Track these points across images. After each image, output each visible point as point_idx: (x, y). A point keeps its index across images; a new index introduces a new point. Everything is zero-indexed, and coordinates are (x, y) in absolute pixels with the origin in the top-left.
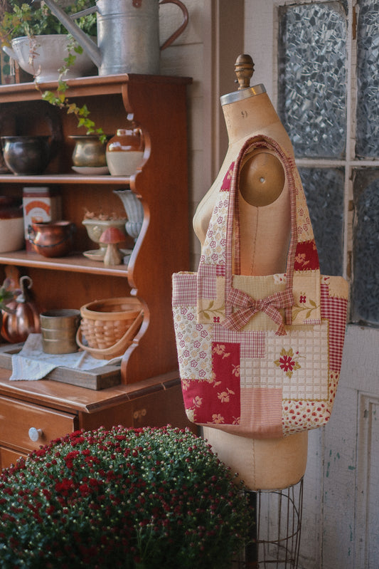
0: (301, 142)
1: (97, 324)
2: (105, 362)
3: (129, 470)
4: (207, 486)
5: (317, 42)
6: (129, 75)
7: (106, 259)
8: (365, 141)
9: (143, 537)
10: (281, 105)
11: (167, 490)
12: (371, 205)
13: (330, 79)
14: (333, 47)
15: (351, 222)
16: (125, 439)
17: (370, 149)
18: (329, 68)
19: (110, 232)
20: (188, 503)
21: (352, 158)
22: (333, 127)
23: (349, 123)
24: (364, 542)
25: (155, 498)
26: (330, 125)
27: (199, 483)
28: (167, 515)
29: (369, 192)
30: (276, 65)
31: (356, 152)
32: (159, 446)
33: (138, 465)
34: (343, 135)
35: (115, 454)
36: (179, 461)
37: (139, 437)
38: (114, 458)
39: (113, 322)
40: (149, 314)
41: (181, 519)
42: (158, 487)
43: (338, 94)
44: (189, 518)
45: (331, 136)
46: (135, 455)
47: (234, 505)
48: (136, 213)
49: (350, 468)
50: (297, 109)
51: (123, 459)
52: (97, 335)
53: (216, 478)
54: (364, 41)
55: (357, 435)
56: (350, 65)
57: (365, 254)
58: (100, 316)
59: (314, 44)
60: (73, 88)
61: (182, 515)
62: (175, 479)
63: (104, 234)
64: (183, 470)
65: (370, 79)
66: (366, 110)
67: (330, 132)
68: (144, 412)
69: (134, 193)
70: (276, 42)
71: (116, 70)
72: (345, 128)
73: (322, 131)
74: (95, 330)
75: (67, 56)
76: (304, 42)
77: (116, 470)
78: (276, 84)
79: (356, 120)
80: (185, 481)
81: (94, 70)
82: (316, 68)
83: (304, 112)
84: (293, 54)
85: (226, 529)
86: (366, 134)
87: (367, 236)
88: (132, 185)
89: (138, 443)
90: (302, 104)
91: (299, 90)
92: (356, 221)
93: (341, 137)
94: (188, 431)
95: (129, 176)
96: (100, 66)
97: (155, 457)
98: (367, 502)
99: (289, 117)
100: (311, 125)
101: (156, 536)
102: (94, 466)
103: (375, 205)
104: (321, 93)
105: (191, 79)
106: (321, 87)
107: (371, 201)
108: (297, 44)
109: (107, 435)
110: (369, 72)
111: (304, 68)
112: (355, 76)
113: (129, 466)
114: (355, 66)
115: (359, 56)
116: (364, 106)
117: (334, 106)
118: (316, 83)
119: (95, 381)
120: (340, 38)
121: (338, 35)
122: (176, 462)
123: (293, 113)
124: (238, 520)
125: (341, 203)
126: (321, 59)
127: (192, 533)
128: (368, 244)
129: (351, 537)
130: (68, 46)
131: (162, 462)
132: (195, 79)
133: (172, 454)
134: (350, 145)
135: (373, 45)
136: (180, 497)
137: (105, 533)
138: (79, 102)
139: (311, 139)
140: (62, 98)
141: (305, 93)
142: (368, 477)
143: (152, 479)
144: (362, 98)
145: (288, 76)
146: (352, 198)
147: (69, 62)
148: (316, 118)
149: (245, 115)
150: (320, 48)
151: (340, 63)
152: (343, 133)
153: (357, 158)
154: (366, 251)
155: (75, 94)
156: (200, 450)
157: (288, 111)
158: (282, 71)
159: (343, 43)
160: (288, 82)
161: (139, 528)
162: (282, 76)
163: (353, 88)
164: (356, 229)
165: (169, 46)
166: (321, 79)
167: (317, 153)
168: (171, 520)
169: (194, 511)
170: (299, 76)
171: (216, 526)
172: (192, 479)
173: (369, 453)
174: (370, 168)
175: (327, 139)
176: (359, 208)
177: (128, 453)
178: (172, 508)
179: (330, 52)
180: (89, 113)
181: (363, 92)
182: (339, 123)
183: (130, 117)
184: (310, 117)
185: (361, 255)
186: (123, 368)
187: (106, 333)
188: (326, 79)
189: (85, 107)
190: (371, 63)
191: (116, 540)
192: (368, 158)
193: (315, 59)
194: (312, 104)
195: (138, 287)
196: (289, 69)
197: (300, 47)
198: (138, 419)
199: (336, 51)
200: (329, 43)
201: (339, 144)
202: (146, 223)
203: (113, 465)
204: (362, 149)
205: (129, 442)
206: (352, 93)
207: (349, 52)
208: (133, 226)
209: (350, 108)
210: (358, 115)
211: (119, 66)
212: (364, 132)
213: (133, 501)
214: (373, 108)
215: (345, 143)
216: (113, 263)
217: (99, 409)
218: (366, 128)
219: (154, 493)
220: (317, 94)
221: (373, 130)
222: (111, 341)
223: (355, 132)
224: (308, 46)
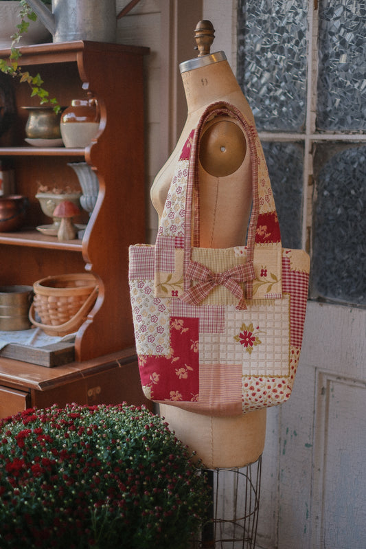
0: (260, 115)
1: (50, 299)
2: (58, 339)
3: (83, 449)
4: (164, 465)
5: (278, 12)
6: (84, 41)
7: (60, 233)
8: (326, 114)
9: (98, 518)
10: (240, 78)
11: (123, 469)
12: (331, 180)
13: (290, 51)
14: (293, 17)
15: (310, 197)
16: (79, 417)
17: (331, 122)
18: (289, 40)
19: (64, 206)
20: (145, 483)
21: (312, 132)
22: (293, 100)
23: (309, 96)
24: (320, 519)
25: (110, 477)
26: (290, 98)
27: (156, 462)
28: (123, 495)
29: (329, 167)
30: (236, 36)
31: (317, 126)
32: (114, 424)
33: (92, 444)
34: (303, 109)
35: (68, 432)
36: (136, 440)
37: (93, 415)
38: (67, 436)
39: (67, 297)
40: (103, 290)
41: (138, 500)
42: (114, 466)
43: (298, 66)
44: (146, 498)
45: (291, 109)
46: (90, 434)
47: (192, 484)
48: (91, 187)
49: (307, 445)
50: (257, 82)
51: (78, 438)
52: (50, 311)
53: (174, 457)
54: (325, 12)
55: (314, 412)
56: (311, 37)
57: (324, 230)
58: (53, 291)
59: (274, 15)
60: (26, 55)
61: (138, 495)
62: (131, 458)
63: (58, 208)
64: (139, 449)
65: (331, 50)
66: (327, 82)
67: (289, 105)
68: (98, 390)
69: (89, 165)
70: (236, 14)
71: (72, 38)
72: (305, 100)
73: (282, 104)
74: (49, 306)
75: (20, 23)
76: (265, 13)
77: (70, 449)
78: (235, 55)
79: (316, 93)
80: (141, 459)
81: (49, 38)
82: (276, 39)
83: (264, 85)
84: (253, 25)
85: (184, 509)
86: (327, 107)
87: (327, 211)
88: (87, 157)
89: (93, 421)
90: (261, 76)
91: (258, 62)
92: (316, 195)
93: (301, 110)
94: (144, 408)
95: (84, 148)
96: (55, 33)
97: (110, 435)
98: (324, 477)
99: (248, 91)
100: (270, 98)
101: (111, 518)
102: (47, 445)
103: (334, 180)
104: (282, 65)
105: (149, 49)
106: (281, 58)
107: (331, 176)
108: (257, 15)
109: (61, 413)
110: (331, 44)
111: (264, 40)
112: (316, 48)
113: (83, 444)
114: (316, 38)
115: (320, 28)
116: (325, 79)
117: (294, 78)
118: (276, 55)
119: (48, 358)
120: (302, 8)
121: (299, 5)
122: (132, 440)
123: (253, 85)
124: (195, 499)
125: (301, 178)
126: (282, 30)
127: (148, 514)
128: (328, 219)
129: (307, 515)
130: (21, 12)
131: (118, 441)
132: (152, 49)
133: (128, 432)
134: (311, 118)
135: (334, 16)
136: (137, 476)
137: (58, 515)
138: (33, 70)
139: (271, 112)
140: (15, 65)
141: (265, 65)
142: (325, 455)
143: (107, 458)
144: (323, 70)
145: (248, 47)
146: (312, 172)
147: (22, 29)
148: (276, 90)
149: (205, 83)
150: (280, 18)
151: (301, 34)
152: (304, 105)
153: (318, 131)
154: (325, 226)
155: (28, 62)
156: (156, 428)
157: (247, 83)
158: (242, 43)
159: (305, 14)
160: (247, 53)
161: (93, 509)
162: (242, 48)
163: (314, 60)
164: (315, 205)
165: (125, 15)
166: (281, 51)
167: (276, 126)
168: (128, 500)
169: (151, 491)
170: (258, 48)
171: (174, 506)
172: (149, 458)
173: (326, 430)
174: (330, 142)
175: (286, 112)
176: (319, 181)
177: (82, 431)
178: (128, 487)
179: (290, 23)
180: (42, 82)
181: (324, 64)
182: (299, 96)
183: (85, 86)
184: (269, 90)
185: (320, 230)
186: (77, 345)
187: (60, 309)
188: (286, 51)
189: (39, 76)
190: (332, 34)
191: (69, 522)
192: (328, 131)
193: (275, 30)
194: (272, 76)
195: (92, 262)
196: (248, 41)
197: (259, 18)
198: (92, 396)
199: (297, 22)
200: (290, 14)
201: (300, 118)
202: (101, 196)
203: (67, 444)
204: (322, 123)
205: (83, 421)
206: (313, 65)
207: (311, 22)
208: (88, 199)
209: (311, 80)
210: (318, 88)
211: (74, 33)
212: (325, 105)
213: (87, 482)
214: (334, 80)
215: (305, 116)
216: (67, 235)
217: (53, 386)
218: (327, 102)
219: (109, 472)
220: (277, 66)
221: (333, 103)
222: (64, 318)
223: (315, 105)
224: (269, 17)
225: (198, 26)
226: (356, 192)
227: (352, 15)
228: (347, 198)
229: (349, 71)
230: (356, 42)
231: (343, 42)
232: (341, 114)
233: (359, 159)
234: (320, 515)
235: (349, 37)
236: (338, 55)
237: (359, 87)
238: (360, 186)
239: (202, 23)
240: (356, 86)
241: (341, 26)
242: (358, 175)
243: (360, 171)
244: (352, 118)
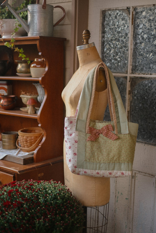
0: (110, 66)
1: (24, 138)
2: (27, 153)
3: (34, 198)
4: (66, 205)
5: (117, 25)
6: (40, 36)
7: (29, 111)
8: (136, 66)
9: (38, 225)
10: (102, 51)
11: (49, 206)
12: (137, 93)
13: (122, 41)
14: (124, 28)
15: (129, 99)
16: (33, 185)
17: (138, 70)
18: (122, 36)
19: (31, 100)
20: (57, 212)
21: (130, 73)
22: (123, 60)
23: (129, 59)
24: (131, 229)
25: (44, 209)
27: (63, 204)
28: (49, 216)
29: (137, 87)
30: (101, 34)
31: (132, 71)
32: (47, 188)
33: (38, 196)
34: (127, 64)
35: (28, 191)
36: (55, 195)
37: (39, 184)
38: (28, 192)
39: (31, 137)
40: (46, 134)
41: (54, 218)
42: (46, 205)
43: (125, 47)
44: (58, 218)
45: (122, 64)
46: (37, 192)
47: (77, 213)
48: (42, 93)
49: (126, 199)
50: (109, 53)
51: (32, 193)
52: (25, 142)
53: (70, 202)
54: (136, 26)
55: (129, 185)
56: (130, 35)
57: (134, 112)
58: (26, 134)
59: (116, 26)
60: (17, 41)
61: (55, 216)
62: (52, 202)
63: (28, 101)
64: (56, 198)
65: (138, 41)
66: (136, 54)
67: (122, 62)
68: (43, 174)
69: (41, 85)
70: (101, 25)
71: (35, 34)
72: (127, 60)
73: (119, 62)
74: (24, 140)
75: (15, 28)
76: (112, 25)
77: (29, 198)
78: (100, 42)
79: (132, 58)
80: (57, 203)
81: (26, 34)
82: (117, 36)
83: (112, 54)
84: (108, 30)
85: (73, 222)
86: (136, 63)
87: (135, 105)
88: (40, 82)
89: (38, 187)
90: (111, 50)
91: (110, 45)
92: (131, 99)
93: (126, 64)
94: (59, 182)
95: (39, 78)
96: (29, 32)
97: (45, 193)
98: (133, 213)
99: (106, 56)
100: (114, 59)
101: (44, 225)
102: (19, 196)
103: (139, 92)
105: (66, 39)
106: (119, 44)
107: (138, 91)
108: (109, 26)
109: (26, 183)
110: (138, 39)
111: (112, 36)
112: (132, 40)
113: (34, 196)
114: (132, 36)
115: (134, 32)
116: (136, 52)
117: (124, 52)
118: (117, 42)
119: (22, 161)
120: (127, 24)
121: (126, 23)
122: (53, 195)
123: (107, 54)
124: (78, 219)
125: (125, 91)
126: (119, 32)
127: (58, 224)
128: (136, 108)
129: (126, 227)
130: (16, 24)
131: (47, 195)
132: (67, 39)
133: (52, 192)
134: (130, 68)
135: (140, 28)
136: (54, 209)
137: (22, 223)
138: (20, 47)
139: (114, 65)
140: (13, 45)
141: (112, 46)
142: (133, 203)
143: (43, 202)
144: (135, 49)
145: (106, 39)
146: (130, 89)
147: (16, 31)
148: (116, 56)
149: (88, 55)
150: (119, 28)
151: (126, 34)
152: (127, 63)
153: (132, 73)
154: (135, 111)
155: (18, 44)
156: (63, 190)
157: (105, 53)
158: (103, 37)
159: (128, 26)
160: (105, 41)
161: (36, 221)
162: (103, 39)
163: (131, 45)
164: (131, 102)
165: (57, 25)
166: (119, 41)
167: (116, 70)
168: (50, 218)
169: (60, 215)
170: (110, 39)
171: (69, 221)
172: (60, 202)
173: (134, 193)
174: (137, 77)
175: (120, 65)
176: (132, 94)
177: (34, 191)
178: (51, 213)
179: (122, 30)
180: (23, 51)
181: (135, 47)
182: (125, 59)
183: (40, 54)
184: (114, 56)
185: (133, 113)
186: (34, 156)
187: (28, 142)
188: (120, 41)
189: (22, 49)
190: (139, 35)
191: (27, 226)
192: (136, 73)
193: (116, 32)
194: (115, 50)
195: (41, 123)
196: (106, 36)
197: (110, 27)
198: (40, 177)
199: (125, 29)
200: (122, 26)
201: (125, 67)
202: (45, 97)
203: (27, 196)
204: (134, 70)
205: (34, 186)
206: (131, 47)
207: (130, 30)
208: (41, 98)
209: (130, 53)
210: (133, 56)
211: (36, 33)
212: (135, 62)
213: (35, 211)
214: (139, 53)
215: (127, 67)
216: (32, 113)
217: (24, 172)
218: (136, 61)
219: (43, 207)
220: (117, 46)
221: (139, 62)
222: (30, 145)
223: (132, 63)
224: (114, 27)
225: (84, 32)
226: (147, 97)
227: (146, 27)
228: (143, 100)
229: (145, 50)
230: (148, 38)
231: (143, 38)
232: (142, 67)
233: (148, 84)
234: (131, 227)
235: (145, 36)
236: (141, 43)
237: (149, 56)
238: (149, 95)
239: (85, 31)
240: (148, 55)
241: (142, 32)
242: (148, 90)
243: (149, 89)
244: (146, 68)
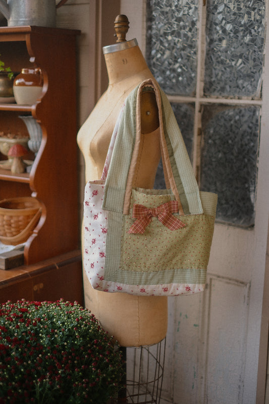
0: (162, 82)
1: (5, 218)
2: (11, 248)
3: (29, 336)
4: (90, 348)
5: (176, 6)
6: (31, 26)
7: (13, 169)
8: (211, 84)
9: (41, 389)
10: (148, 54)
12: (214, 132)
13: (185, 35)
14: (188, 11)
15: (199, 144)
16: (27, 311)
17: (215, 90)
18: (184, 27)
19: (16, 148)
21: (200, 96)
22: (187, 72)
23: (199, 70)
24: (204, 380)
25: (50, 358)
26: (185, 71)
27: (84, 346)
28: (60, 372)
29: (213, 122)
30: (145, 23)
31: (204, 92)
32: (53, 317)
33: (37, 333)
34: (194, 79)
35: (19, 324)
36: (69, 329)
37: (37, 310)
38: (18, 327)
39: (18, 217)
40: (45, 211)
41: (70, 375)
42: (53, 350)
43: (191, 47)
44: (76, 374)
45: (185, 79)
46: (35, 325)
47: (110, 361)
48: (36, 134)
49: (195, 325)
50: (160, 58)
51: (26, 328)
52: (6, 227)
53: (97, 341)
54: (211, 8)
55: (200, 301)
56: (200, 26)
57: (209, 168)
58: (7, 212)
59: (173, 8)
61: (71, 371)
62: (65, 344)
63: (11, 150)
64: (72, 336)
65: (215, 36)
66: (212, 60)
67: (184, 76)
68: (41, 285)
69: (35, 118)
70: (145, 6)
71: (22, 23)
72: (195, 71)
73: (179, 75)
74: (4, 223)
76: (167, 6)
77: (20, 337)
78: (145, 37)
79: (204, 67)
80: (73, 344)
82: (175, 26)
83: (166, 59)
84: (158, 15)
85: (104, 379)
86: (212, 78)
87: (211, 155)
88: (33, 113)
89: (37, 315)
90: (164, 53)
91: (162, 43)
92: (203, 143)
93: (192, 80)
94: (76, 304)
95: (31, 105)
96: (9, 18)
97: (50, 326)
98: (207, 350)
99: (154, 64)
100: (170, 70)
101: (52, 387)
102: (2, 333)
103: (217, 132)
104: (179, 46)
105: (80, 31)
106: (178, 41)
107: (215, 129)
108: (161, 8)
109: (13, 307)
110: (215, 31)
111: (166, 26)
112: (204, 34)
113: (30, 333)
114: (205, 27)
115: (207, 19)
116: (211, 57)
117: (188, 56)
118: (174, 38)
119: (4, 263)
120: (194, 4)
121: (192, 2)
122: (66, 330)
123: (157, 60)
124: (113, 372)
125: (192, 129)
126: (179, 20)
127: (78, 385)
128: (212, 160)
129: (195, 375)
131: (56, 331)
132: (83, 32)
133: (63, 323)
134: (200, 86)
135: (218, 11)
136: (70, 357)
137: (10, 387)
139: (170, 80)
141: (166, 45)
142: (208, 332)
143: (48, 344)
144: (209, 51)
145: (154, 32)
146: (200, 126)
148: (174, 64)
149: (125, 62)
150: (179, 11)
151: (193, 23)
152: (195, 76)
153: (205, 96)
154: (210, 166)
156: (85, 320)
157: (153, 58)
158: (149, 28)
159: (196, 9)
160: (153, 36)
161: (37, 383)
162: (150, 32)
163: (202, 43)
164: (203, 150)
165: (63, 5)
166: (179, 35)
167: (175, 91)
168: (63, 375)
169: (80, 368)
170: (162, 32)
171: (97, 379)
172: (79, 343)
174: (213, 105)
175: (182, 81)
176: (205, 133)
177: (29, 323)
178: (63, 366)
179: (186, 15)
180: (0, 55)
181: (210, 47)
182: (191, 69)
183: (32, 60)
184: (170, 64)
185: (206, 169)
186: (25, 253)
187: (13, 225)
188: (182, 36)
190: (216, 24)
191: (19, 392)
192: (212, 96)
193: (174, 19)
194: (171, 54)
195: (37, 191)
196: (154, 27)
197: (163, 10)
198: (37, 291)
199: (191, 14)
200: (185, 8)
201: (191, 85)
202: (43, 142)
203: (18, 333)
204: (209, 90)
205: (30, 315)
206: (202, 47)
207: (201, 15)
208: (34, 143)
209: (200, 58)
210: (206, 64)
211: (24, 19)
212: (210, 76)
213: (32, 361)
214: (217, 59)
215: (195, 85)
216: (18, 172)
217: (7, 285)
218: (212, 74)
219: (49, 354)
220: (175, 46)
221: (217, 75)
222: (16, 231)
223: (203, 77)
224: (169, 10)
225: (117, 19)
226: (232, 141)
227: (231, 10)
228: (226, 145)
229: (229, 52)
230: (233, 31)
231: (224, 31)
232: (222, 84)
233: (235, 117)
234: (204, 376)
235: (229, 27)
236: (220, 40)
237: (235, 65)
238: (235, 137)
239: (120, 17)
240: (233, 63)
241: (223, 19)
242: (234, 128)
243: (236, 126)
244: (230, 87)
